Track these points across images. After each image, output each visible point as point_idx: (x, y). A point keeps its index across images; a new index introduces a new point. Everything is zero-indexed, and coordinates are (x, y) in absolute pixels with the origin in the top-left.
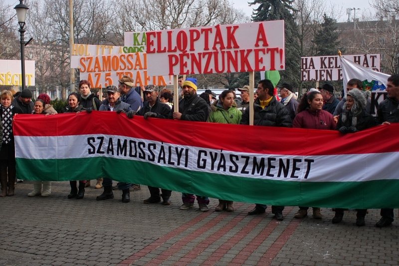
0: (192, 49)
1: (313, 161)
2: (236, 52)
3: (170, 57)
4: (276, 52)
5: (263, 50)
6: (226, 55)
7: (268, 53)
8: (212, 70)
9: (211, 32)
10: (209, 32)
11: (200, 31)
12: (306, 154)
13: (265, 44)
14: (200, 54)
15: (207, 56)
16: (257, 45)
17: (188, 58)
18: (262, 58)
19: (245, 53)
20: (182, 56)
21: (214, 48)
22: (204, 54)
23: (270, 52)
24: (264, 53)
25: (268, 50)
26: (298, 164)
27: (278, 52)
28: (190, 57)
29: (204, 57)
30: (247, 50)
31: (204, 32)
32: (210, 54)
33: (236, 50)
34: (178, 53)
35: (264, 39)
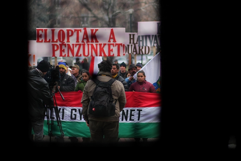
0: (68, 41)
1: (141, 110)
2: (97, 45)
3: (53, 46)
4: (120, 46)
5: (113, 45)
6: (90, 46)
7: (116, 46)
8: (81, 54)
9: (81, 32)
10: (80, 32)
11: (74, 31)
12: (137, 106)
13: (115, 41)
14: (73, 45)
15: (78, 46)
16: (109, 41)
17: (66, 46)
18: (112, 49)
19: (102, 46)
20: (61, 45)
21: (83, 41)
22: (76, 45)
23: (117, 46)
24: (114, 46)
25: (116, 44)
26: (133, 112)
27: (122, 46)
28: (67, 46)
29: (76, 47)
30: (104, 44)
31: (76, 32)
32: (80, 45)
33: (97, 43)
34: (58, 43)
35: (114, 38)
